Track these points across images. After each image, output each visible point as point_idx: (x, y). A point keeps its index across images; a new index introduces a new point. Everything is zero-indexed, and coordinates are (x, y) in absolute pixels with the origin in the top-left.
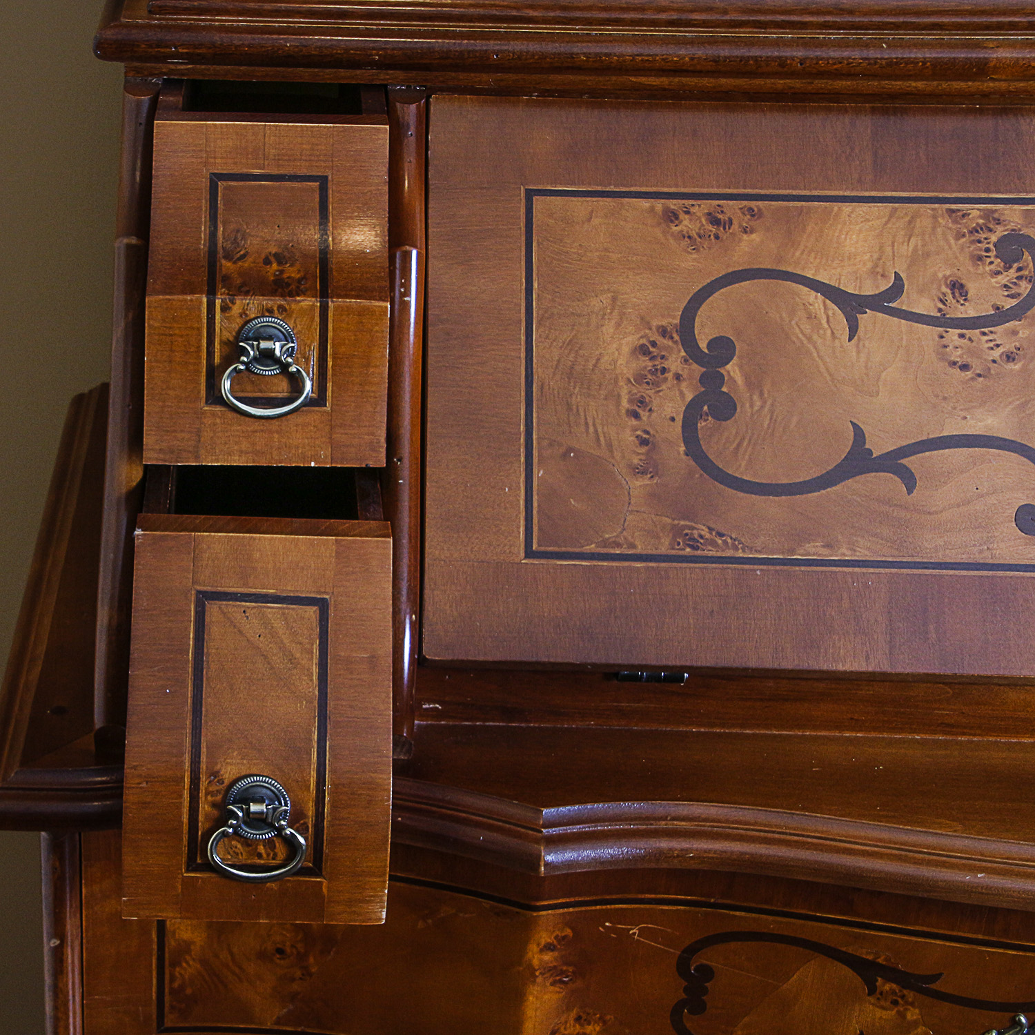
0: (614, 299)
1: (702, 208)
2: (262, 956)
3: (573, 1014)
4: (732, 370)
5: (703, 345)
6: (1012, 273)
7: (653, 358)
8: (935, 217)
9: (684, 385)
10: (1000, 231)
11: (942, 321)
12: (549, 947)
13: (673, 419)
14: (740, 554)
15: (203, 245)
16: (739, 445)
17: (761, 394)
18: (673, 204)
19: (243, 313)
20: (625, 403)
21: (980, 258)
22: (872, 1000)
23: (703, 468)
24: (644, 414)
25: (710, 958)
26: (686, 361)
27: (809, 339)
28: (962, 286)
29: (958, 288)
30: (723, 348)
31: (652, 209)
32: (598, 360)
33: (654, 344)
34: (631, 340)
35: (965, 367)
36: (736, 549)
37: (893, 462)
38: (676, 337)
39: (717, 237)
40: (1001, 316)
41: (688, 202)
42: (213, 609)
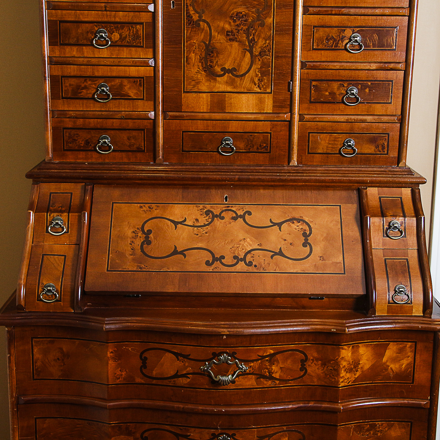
0: (128, 223)
1: (147, 205)
2: (55, 360)
3: (119, 369)
4: (151, 236)
5: (146, 231)
6: (208, 217)
7: (135, 233)
8: (193, 207)
9: (141, 239)
10: (206, 210)
11: (194, 226)
12: (112, 352)
13: (139, 245)
14: (150, 270)
15: (47, 205)
16: (151, 250)
17: (157, 240)
18: (142, 205)
19: (53, 216)
20: (129, 242)
21: (202, 215)
22: (178, 362)
23: (144, 254)
24: (133, 244)
25: (146, 355)
26: (142, 234)
27: (167, 230)
28: (198, 220)
29: (197, 220)
30: (150, 232)
31: (137, 206)
32: (124, 234)
33: (136, 231)
34: (132, 230)
35: (197, 235)
36: (149, 269)
37: (182, 253)
38: (140, 229)
39: (150, 211)
40: (205, 225)
41: (144, 204)
42: (45, 257)
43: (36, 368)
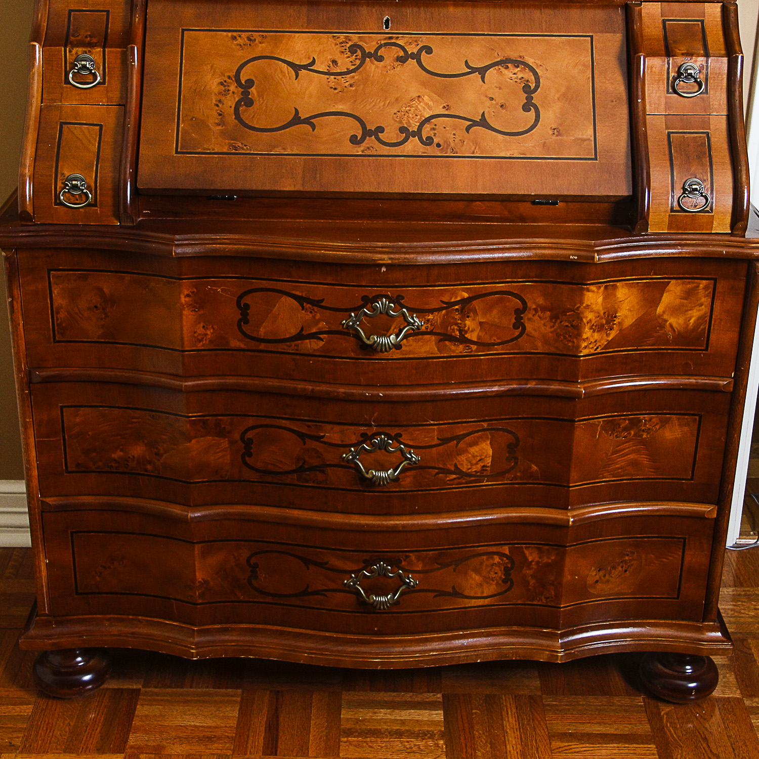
0: (212, 66)
1: (244, 35)
2: (89, 309)
3: (201, 325)
4: (253, 90)
5: (243, 82)
6: (354, 57)
7: (225, 86)
8: (328, 38)
9: (235, 96)
10: (350, 43)
11: (328, 73)
12: (188, 296)
13: (231, 107)
14: (252, 152)
15: (65, 32)
16: (254, 116)
17: (263, 98)
18: (235, 34)
19: (77, 53)
20: (214, 101)
21: (343, 52)
22: (303, 312)
23: (241, 123)
24: (220, 105)
25: (247, 300)
26: (236, 87)
27: (281, 79)
28: (336, 62)
29: (335, 62)
30: (250, 83)
31: (227, 36)
32: (205, 87)
33: (225, 81)
34: (218, 80)
35: (335, 89)
36: (251, 150)
37: (307, 121)
38: (233, 79)
39: (250, 45)
40: (349, 72)
41: (240, 33)
43: (59, 322)
